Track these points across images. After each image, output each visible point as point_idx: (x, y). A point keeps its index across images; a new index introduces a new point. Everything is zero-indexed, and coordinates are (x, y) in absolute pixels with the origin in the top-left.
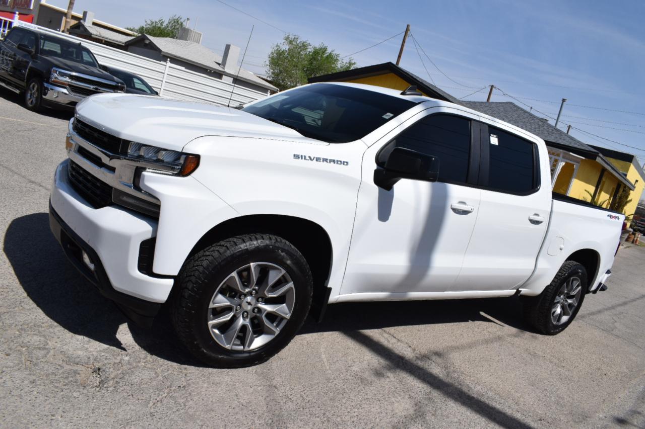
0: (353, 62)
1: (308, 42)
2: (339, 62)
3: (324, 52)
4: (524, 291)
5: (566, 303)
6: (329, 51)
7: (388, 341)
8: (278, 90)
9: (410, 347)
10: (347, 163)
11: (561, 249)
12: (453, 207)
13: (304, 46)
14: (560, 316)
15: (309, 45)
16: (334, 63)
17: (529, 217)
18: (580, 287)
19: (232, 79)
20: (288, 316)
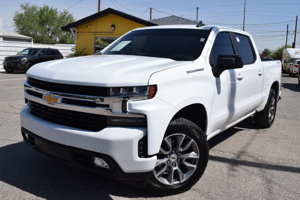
0: (66, 12)
1: (36, 6)
2: (58, 13)
3: (47, 10)
4: (258, 110)
5: (271, 110)
6: (50, 8)
7: (220, 154)
8: (32, 39)
9: (231, 153)
10: (203, 69)
11: (268, 85)
12: (238, 78)
13: (34, 8)
14: (271, 117)
15: (37, 7)
16: (55, 15)
17: (258, 73)
18: (274, 100)
19: (2, 38)
20: (198, 157)
